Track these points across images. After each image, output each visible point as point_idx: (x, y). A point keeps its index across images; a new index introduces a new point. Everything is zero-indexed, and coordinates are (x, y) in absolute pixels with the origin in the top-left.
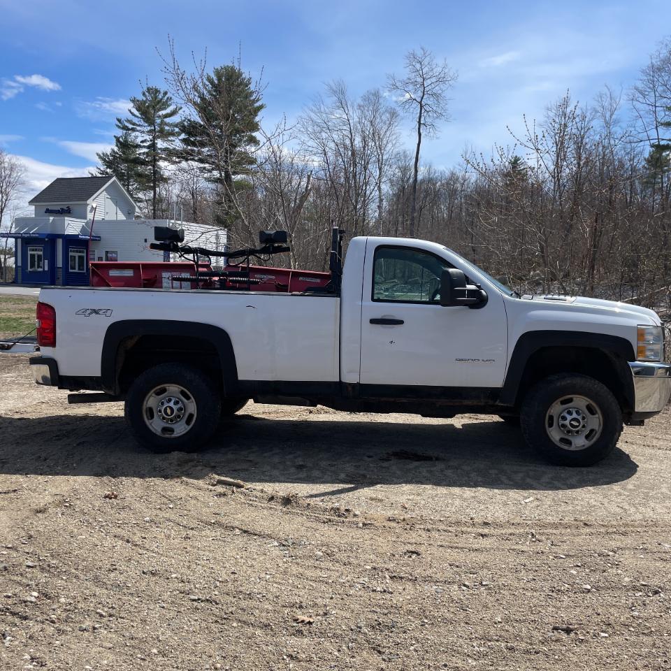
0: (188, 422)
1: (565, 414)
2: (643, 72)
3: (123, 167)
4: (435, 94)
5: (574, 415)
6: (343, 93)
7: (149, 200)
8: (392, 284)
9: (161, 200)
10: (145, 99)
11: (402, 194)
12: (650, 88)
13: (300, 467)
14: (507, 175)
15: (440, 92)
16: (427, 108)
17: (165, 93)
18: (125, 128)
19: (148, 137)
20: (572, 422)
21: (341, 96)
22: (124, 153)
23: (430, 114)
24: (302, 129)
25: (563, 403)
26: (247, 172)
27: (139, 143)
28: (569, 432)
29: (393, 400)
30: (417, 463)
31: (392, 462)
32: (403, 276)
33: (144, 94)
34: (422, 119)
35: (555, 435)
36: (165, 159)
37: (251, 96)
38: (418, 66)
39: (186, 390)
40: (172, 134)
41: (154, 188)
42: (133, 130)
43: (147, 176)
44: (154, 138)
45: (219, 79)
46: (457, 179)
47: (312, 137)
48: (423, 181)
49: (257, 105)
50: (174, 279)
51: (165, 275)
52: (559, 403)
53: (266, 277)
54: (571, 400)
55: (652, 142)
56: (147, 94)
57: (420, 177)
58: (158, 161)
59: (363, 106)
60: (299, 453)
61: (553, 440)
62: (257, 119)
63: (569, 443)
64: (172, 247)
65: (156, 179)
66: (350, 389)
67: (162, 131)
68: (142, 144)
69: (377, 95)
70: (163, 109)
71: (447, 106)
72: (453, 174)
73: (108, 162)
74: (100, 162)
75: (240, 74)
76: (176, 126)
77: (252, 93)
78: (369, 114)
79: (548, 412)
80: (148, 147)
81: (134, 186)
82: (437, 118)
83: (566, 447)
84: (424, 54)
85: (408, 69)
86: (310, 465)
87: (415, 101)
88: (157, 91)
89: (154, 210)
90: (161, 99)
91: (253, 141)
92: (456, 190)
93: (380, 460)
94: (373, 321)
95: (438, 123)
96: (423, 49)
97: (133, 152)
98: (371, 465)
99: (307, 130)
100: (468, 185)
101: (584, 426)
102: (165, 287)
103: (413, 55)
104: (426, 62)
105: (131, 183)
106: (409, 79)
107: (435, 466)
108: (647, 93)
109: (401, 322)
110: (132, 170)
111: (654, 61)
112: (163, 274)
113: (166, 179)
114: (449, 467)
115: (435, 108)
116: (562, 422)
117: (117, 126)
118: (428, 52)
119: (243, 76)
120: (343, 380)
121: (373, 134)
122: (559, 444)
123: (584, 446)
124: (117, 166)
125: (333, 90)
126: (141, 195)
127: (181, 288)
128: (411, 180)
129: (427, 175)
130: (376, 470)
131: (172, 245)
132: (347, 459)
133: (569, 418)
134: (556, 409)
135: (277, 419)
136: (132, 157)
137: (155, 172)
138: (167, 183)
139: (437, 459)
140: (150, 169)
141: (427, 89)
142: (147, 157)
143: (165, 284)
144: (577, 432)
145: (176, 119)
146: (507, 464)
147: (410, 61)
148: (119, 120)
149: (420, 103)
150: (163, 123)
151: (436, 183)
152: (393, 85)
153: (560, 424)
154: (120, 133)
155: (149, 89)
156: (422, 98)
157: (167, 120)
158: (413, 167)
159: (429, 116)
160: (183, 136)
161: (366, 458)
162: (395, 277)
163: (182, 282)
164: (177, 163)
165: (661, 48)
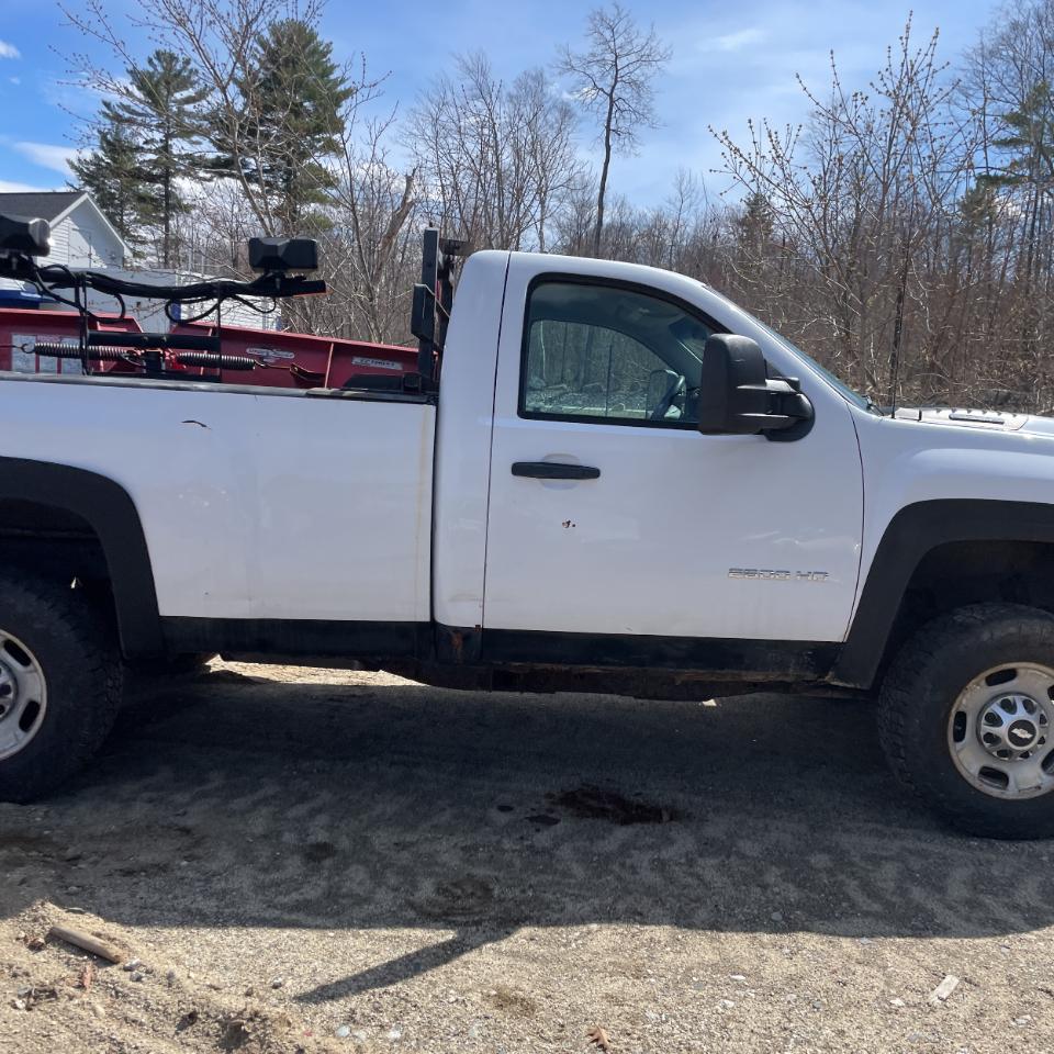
0: (25, 724)
1: (996, 708)
2: (968, 57)
3: (112, 184)
4: (634, 82)
5: (1021, 714)
6: (484, 74)
7: (158, 241)
8: (558, 392)
9: (178, 241)
10: (151, 70)
11: (577, 247)
12: (976, 84)
13: (317, 854)
14: (742, 223)
15: (642, 79)
16: (620, 103)
17: (187, 62)
18: (117, 118)
19: (158, 136)
20: (1015, 731)
21: (481, 79)
22: (114, 160)
23: (625, 114)
24: (415, 131)
25: (991, 681)
26: (322, 200)
27: (141, 144)
28: (1005, 753)
29: (565, 668)
30: (622, 833)
31: (559, 828)
32: (576, 379)
33: (150, 61)
34: (613, 122)
35: (969, 759)
36: (186, 174)
37: (331, 73)
38: (608, 34)
39: (17, 641)
40: (198, 131)
41: (165, 221)
42: (131, 122)
43: (153, 199)
44: (168, 136)
45: (278, 42)
46: (665, 226)
47: (431, 144)
48: (611, 226)
49: (341, 88)
50: (40, 351)
51: (18, 339)
52: (983, 683)
53: (272, 355)
54: (1011, 675)
55: (977, 171)
56: (156, 62)
57: (606, 220)
58: (173, 175)
59: (517, 97)
60: (325, 796)
61: (964, 773)
62: (340, 112)
63: (1001, 778)
64: (14, 267)
65: (170, 205)
66: (457, 641)
67: (180, 125)
68: (145, 146)
69: (539, 79)
70: (182, 89)
71: (653, 103)
72: (658, 218)
73: (87, 175)
74: (73, 174)
75: (312, 37)
76: (205, 118)
77: (333, 68)
78: (527, 111)
79: (956, 706)
80: (156, 151)
81: (132, 217)
82: (637, 122)
83: (993, 790)
84: (619, 14)
85: (591, 39)
86: (344, 843)
87: (601, 92)
88: (173, 58)
89: (165, 257)
90: (180, 72)
91: (332, 148)
92: (662, 244)
93: (532, 819)
94: (520, 469)
95: (639, 130)
96: (617, 7)
97: (130, 159)
98: (507, 844)
99: (424, 134)
100: (682, 235)
101: (1042, 741)
102: (18, 370)
103: (600, 14)
104: (620, 28)
105: (127, 212)
106: (593, 55)
107: (671, 842)
108: (971, 92)
109: (593, 473)
110: (128, 189)
111: (985, 40)
112: (14, 337)
113: (186, 206)
114: (708, 847)
115: (633, 106)
116: (986, 728)
117: (104, 113)
118: (623, 14)
119: (319, 39)
120: (441, 619)
121: (533, 144)
122: (976, 783)
123: (1039, 788)
124: (103, 182)
125: (468, 68)
126: (143, 232)
127: (38, 370)
128: (592, 225)
129: (617, 217)
130: (518, 863)
131: (14, 260)
132: (446, 817)
133: (1008, 719)
134: (974, 697)
135: (298, 681)
136: (129, 167)
137: (168, 195)
138: (188, 212)
139: (675, 816)
140: (159, 189)
141: (621, 73)
142: (154, 168)
143: (16, 363)
144: (1025, 755)
145: (205, 106)
146: (847, 831)
147: (595, 26)
148: (107, 105)
149: (611, 96)
150: (181, 112)
151: (631, 231)
152: (566, 64)
153: (982, 734)
154: (107, 125)
155: (158, 55)
156: (613, 88)
157: (189, 108)
158: (596, 202)
159: (624, 118)
160: (216, 135)
161: (494, 814)
162: (563, 380)
163: (64, 360)
164: (205, 179)
165: (999, 18)
